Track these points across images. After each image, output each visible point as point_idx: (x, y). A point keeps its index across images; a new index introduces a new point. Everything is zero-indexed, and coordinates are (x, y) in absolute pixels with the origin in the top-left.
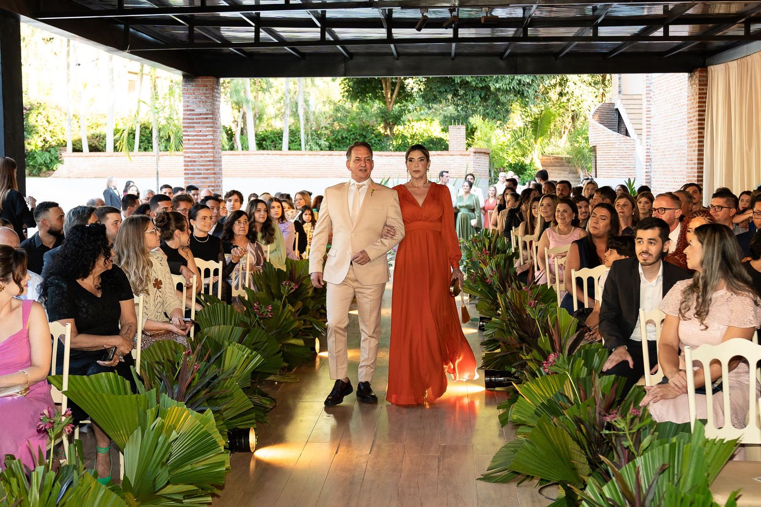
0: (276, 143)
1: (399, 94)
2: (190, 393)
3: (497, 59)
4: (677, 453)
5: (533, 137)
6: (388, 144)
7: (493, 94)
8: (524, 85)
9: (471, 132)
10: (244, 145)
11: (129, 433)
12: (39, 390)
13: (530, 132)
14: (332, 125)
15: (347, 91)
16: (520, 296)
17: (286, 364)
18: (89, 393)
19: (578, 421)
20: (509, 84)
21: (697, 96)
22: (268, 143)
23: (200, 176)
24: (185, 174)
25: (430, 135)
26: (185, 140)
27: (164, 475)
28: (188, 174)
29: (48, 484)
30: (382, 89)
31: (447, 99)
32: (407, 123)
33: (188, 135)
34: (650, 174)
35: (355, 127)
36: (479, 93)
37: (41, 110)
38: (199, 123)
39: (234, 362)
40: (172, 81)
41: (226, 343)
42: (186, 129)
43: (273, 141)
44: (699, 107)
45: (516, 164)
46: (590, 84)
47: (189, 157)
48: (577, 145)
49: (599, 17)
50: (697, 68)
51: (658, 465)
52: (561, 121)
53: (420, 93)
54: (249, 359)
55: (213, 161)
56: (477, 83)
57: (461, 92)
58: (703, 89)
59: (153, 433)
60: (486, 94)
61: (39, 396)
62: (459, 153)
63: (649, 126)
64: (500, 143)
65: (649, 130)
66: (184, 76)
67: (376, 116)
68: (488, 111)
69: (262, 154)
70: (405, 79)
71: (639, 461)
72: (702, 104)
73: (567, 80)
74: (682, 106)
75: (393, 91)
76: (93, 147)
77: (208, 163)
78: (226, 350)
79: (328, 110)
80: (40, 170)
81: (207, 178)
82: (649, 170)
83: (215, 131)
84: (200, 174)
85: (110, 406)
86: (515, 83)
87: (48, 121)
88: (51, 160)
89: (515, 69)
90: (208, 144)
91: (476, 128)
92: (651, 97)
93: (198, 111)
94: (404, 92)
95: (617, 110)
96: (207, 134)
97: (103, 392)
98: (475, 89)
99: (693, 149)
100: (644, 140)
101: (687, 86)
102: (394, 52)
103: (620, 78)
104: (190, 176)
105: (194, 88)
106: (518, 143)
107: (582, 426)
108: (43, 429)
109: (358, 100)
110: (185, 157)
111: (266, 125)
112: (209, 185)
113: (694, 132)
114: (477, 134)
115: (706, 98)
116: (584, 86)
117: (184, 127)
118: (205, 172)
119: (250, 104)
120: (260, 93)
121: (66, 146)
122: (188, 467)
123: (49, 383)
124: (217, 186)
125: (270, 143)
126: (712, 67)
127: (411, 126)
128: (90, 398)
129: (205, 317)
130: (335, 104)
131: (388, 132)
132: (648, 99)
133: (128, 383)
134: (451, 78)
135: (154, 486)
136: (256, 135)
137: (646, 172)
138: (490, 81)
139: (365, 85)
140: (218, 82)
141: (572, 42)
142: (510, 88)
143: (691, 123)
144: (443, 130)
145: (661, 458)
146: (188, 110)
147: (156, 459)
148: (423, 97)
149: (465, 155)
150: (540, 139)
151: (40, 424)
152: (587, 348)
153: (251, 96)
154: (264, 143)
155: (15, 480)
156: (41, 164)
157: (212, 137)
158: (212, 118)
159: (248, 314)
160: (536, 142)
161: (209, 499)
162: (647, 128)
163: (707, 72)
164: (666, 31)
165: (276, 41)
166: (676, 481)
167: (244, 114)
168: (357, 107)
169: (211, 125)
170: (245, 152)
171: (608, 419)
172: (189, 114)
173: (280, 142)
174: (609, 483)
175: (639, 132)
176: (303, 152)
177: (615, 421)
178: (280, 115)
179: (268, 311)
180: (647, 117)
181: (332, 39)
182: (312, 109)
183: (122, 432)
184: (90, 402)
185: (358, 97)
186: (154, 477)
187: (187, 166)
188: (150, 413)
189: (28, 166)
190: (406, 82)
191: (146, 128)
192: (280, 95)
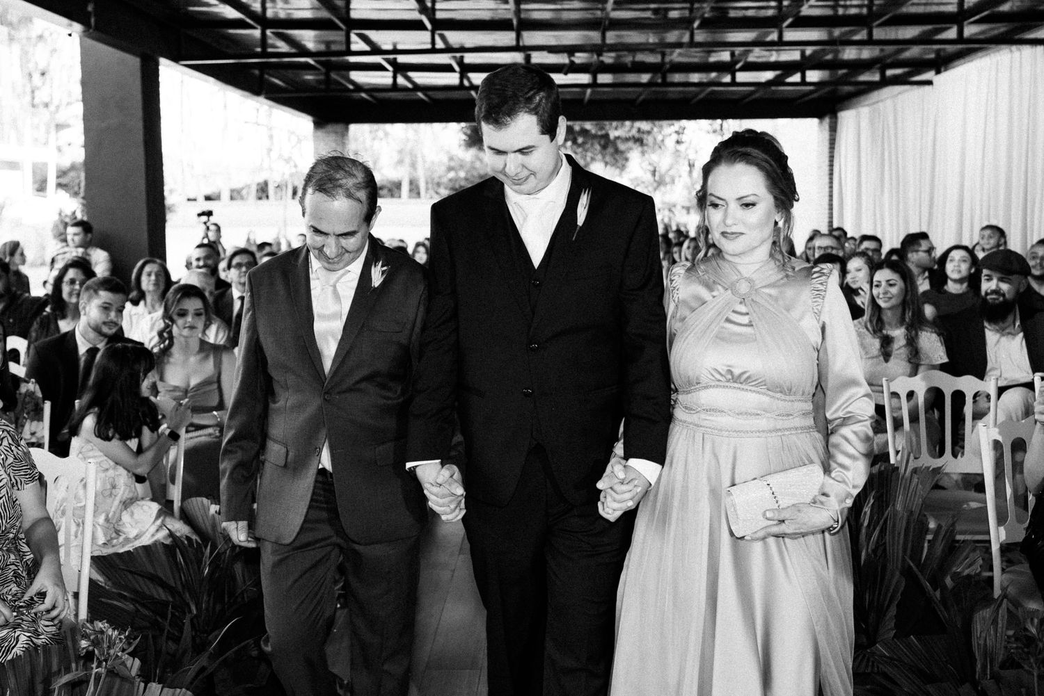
7: (612, 143)
8: (643, 132)
14: (448, 173)
20: (628, 132)
36: (598, 141)
49: (737, 62)
50: (826, 113)
58: (833, 135)
60: (606, 142)
66: (314, 122)
79: (442, 159)
86: (634, 130)
98: (595, 137)
101: (816, 132)
105: (324, 135)
115: (835, 144)
126: (841, 113)
130: (450, 153)
138: (610, 128)
141: (707, 88)
142: (629, 136)
163: (836, 117)
164: (803, 77)
165: (411, 87)
176: (423, 200)
185: (475, 146)
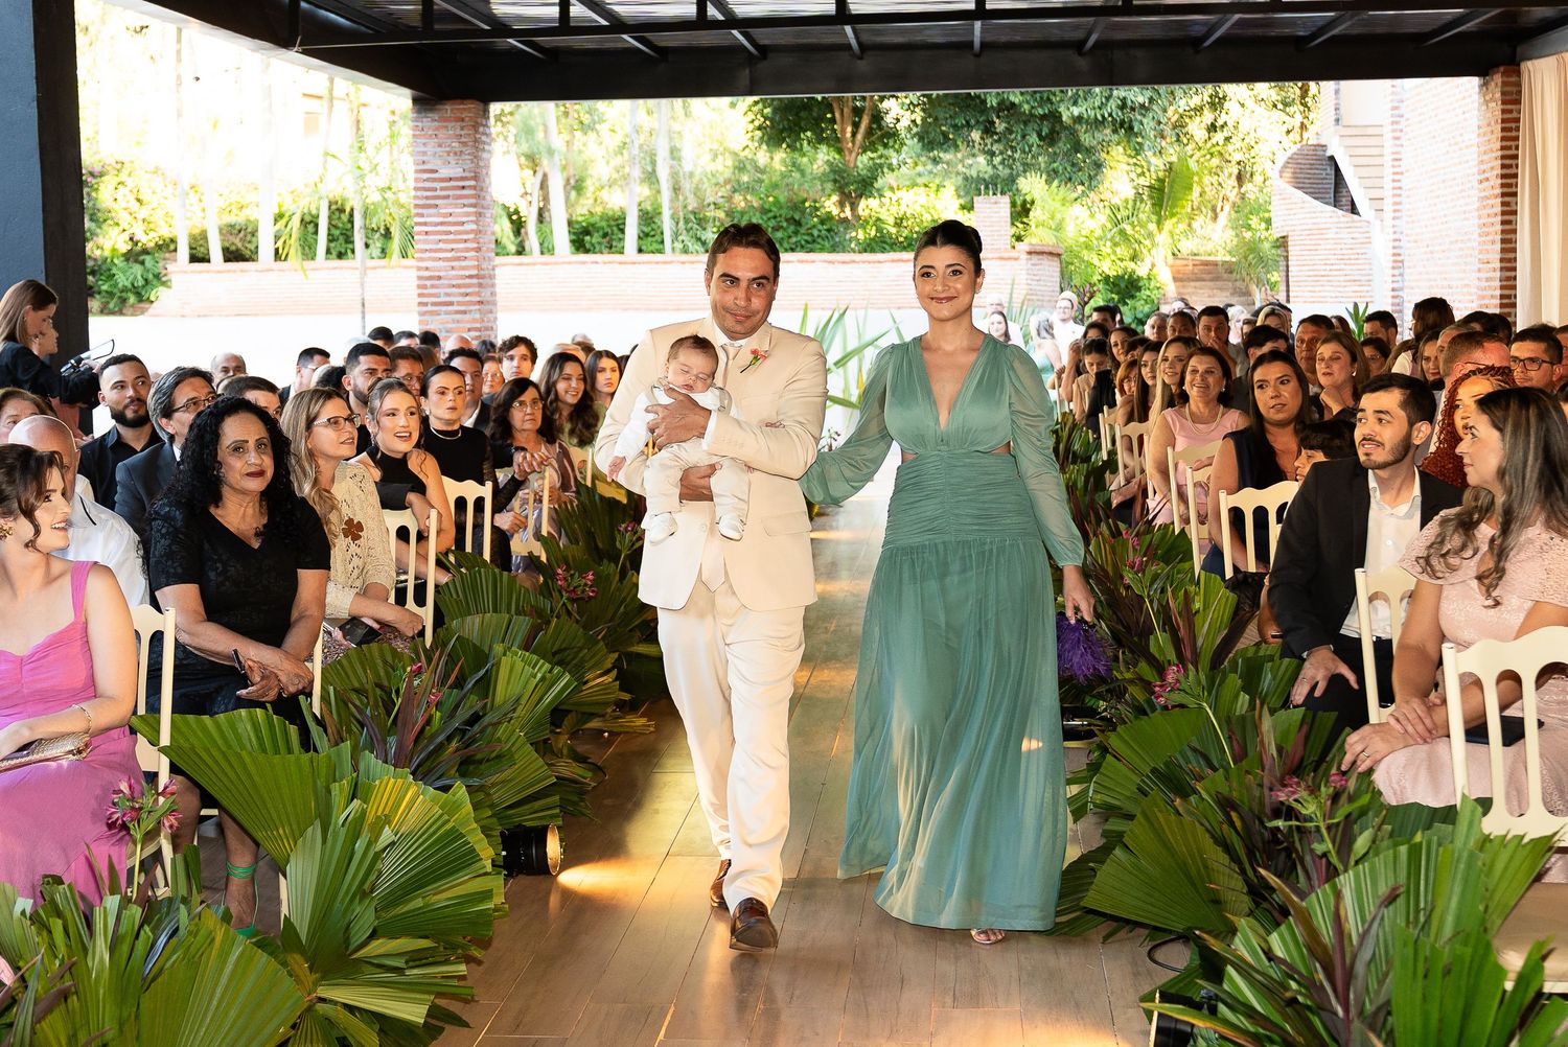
0: (612, 240)
1: (869, 132)
2: (423, 749)
3: (1072, 55)
4: (1423, 863)
5: (1154, 218)
6: (848, 237)
7: (1066, 128)
8: (1133, 109)
9: (1022, 211)
10: (546, 245)
11: (297, 833)
12: (112, 747)
13: (1147, 207)
14: (729, 199)
15: (759, 128)
16: (1113, 549)
17: (626, 696)
18: (215, 753)
19: (1226, 804)
20: (1100, 108)
21: (1499, 127)
22: (596, 238)
23: (450, 308)
24: (420, 304)
25: (936, 217)
26: (419, 233)
27: (365, 917)
28: (426, 304)
29: (127, 932)
30: (833, 120)
31: (970, 143)
32: (888, 193)
33: (425, 224)
34: (1400, 293)
35: (777, 202)
36: (1036, 127)
37: (123, 177)
38: (448, 197)
39: (515, 689)
40: (393, 113)
41: (498, 648)
42: (420, 211)
43: (605, 235)
44: (1502, 148)
45: (1117, 277)
46: (1275, 106)
47: (427, 269)
48: (1248, 235)
50: (1497, 65)
51: (1383, 889)
52: (1216, 184)
53: (915, 130)
54: (547, 683)
55: (477, 276)
56: (1032, 107)
57: (1000, 126)
58: (1511, 111)
59: (343, 831)
60: (1053, 130)
61: (112, 758)
62: (997, 255)
63: (1398, 192)
64: (1084, 233)
65: (1397, 199)
66: (415, 100)
67: (823, 178)
68: (1055, 165)
69: (584, 263)
70: (882, 99)
71: (1346, 880)
72: (1509, 143)
73: (1224, 97)
74: (1467, 147)
75: (856, 126)
76: (232, 252)
77: (468, 281)
78: (498, 664)
79: (721, 169)
80: (124, 301)
81: (465, 312)
82: (1399, 285)
83: (480, 214)
84: (451, 304)
85: (256, 778)
86: (1113, 105)
87: (138, 200)
88: (146, 280)
89: (1111, 76)
90: (466, 241)
91: (1033, 202)
92: (1401, 131)
93: (445, 172)
94: (880, 128)
95: (1332, 158)
96: (464, 219)
97: (243, 747)
98: (1028, 119)
99: (1490, 238)
100: (1389, 222)
101: (1476, 105)
102: (853, 42)
103: (1337, 92)
104: (430, 308)
105: (436, 124)
106: (1122, 232)
107: (1233, 814)
108: (120, 822)
109: (784, 146)
110: (419, 269)
111: (591, 201)
112: (469, 326)
113: (1491, 202)
114: (1036, 214)
115: (1518, 129)
116: (1261, 110)
117: (417, 206)
118: (460, 299)
119: (556, 157)
120: (578, 134)
121: (175, 250)
122: (418, 903)
123: (133, 732)
124: (487, 329)
125: (600, 240)
126: (1529, 63)
127: (894, 199)
128: (216, 762)
129: (455, 596)
130: (736, 154)
131: (848, 213)
132: (1398, 134)
133: (293, 730)
134: (978, 97)
135: (347, 940)
136: (570, 223)
137: (1393, 290)
138: (1062, 101)
139: (797, 115)
140: (486, 112)
141: (1228, 16)
142: (1103, 116)
143: (1486, 184)
144: (963, 207)
145: (1391, 874)
146: (425, 171)
147: (350, 885)
148: (921, 137)
149: (1009, 259)
150: (1168, 224)
151: (113, 813)
152: (1250, 654)
153: (558, 142)
154: (587, 238)
155: (60, 922)
156: (125, 290)
157: (474, 227)
158: (474, 188)
159: (546, 591)
160: (1160, 230)
161: (462, 968)
162: (1395, 195)
163: (1518, 73)
165: (604, 23)
166: (1422, 919)
167: (545, 176)
168: (783, 161)
169: (473, 201)
170: (546, 258)
171: (1282, 797)
172: (427, 180)
173: (621, 236)
174: (1283, 928)
175: (1378, 205)
176: (668, 255)
177: (1296, 800)
178: (620, 180)
179: (586, 585)
180: (1394, 173)
181: (721, 18)
182: (687, 167)
183: (281, 831)
184: (215, 768)
185: (784, 140)
186: (347, 921)
187: (425, 287)
188: (340, 790)
189: (99, 293)
190: (886, 104)
191: (341, 210)
192: (618, 139)
